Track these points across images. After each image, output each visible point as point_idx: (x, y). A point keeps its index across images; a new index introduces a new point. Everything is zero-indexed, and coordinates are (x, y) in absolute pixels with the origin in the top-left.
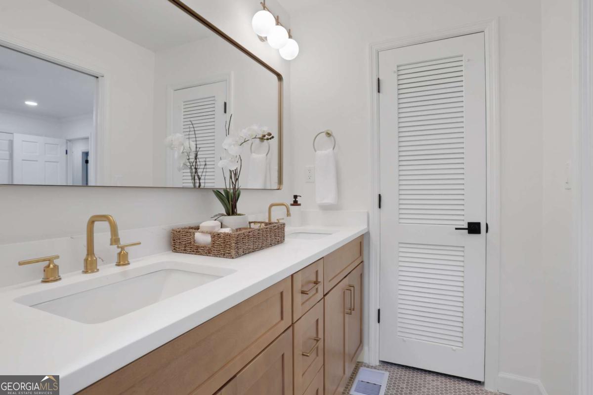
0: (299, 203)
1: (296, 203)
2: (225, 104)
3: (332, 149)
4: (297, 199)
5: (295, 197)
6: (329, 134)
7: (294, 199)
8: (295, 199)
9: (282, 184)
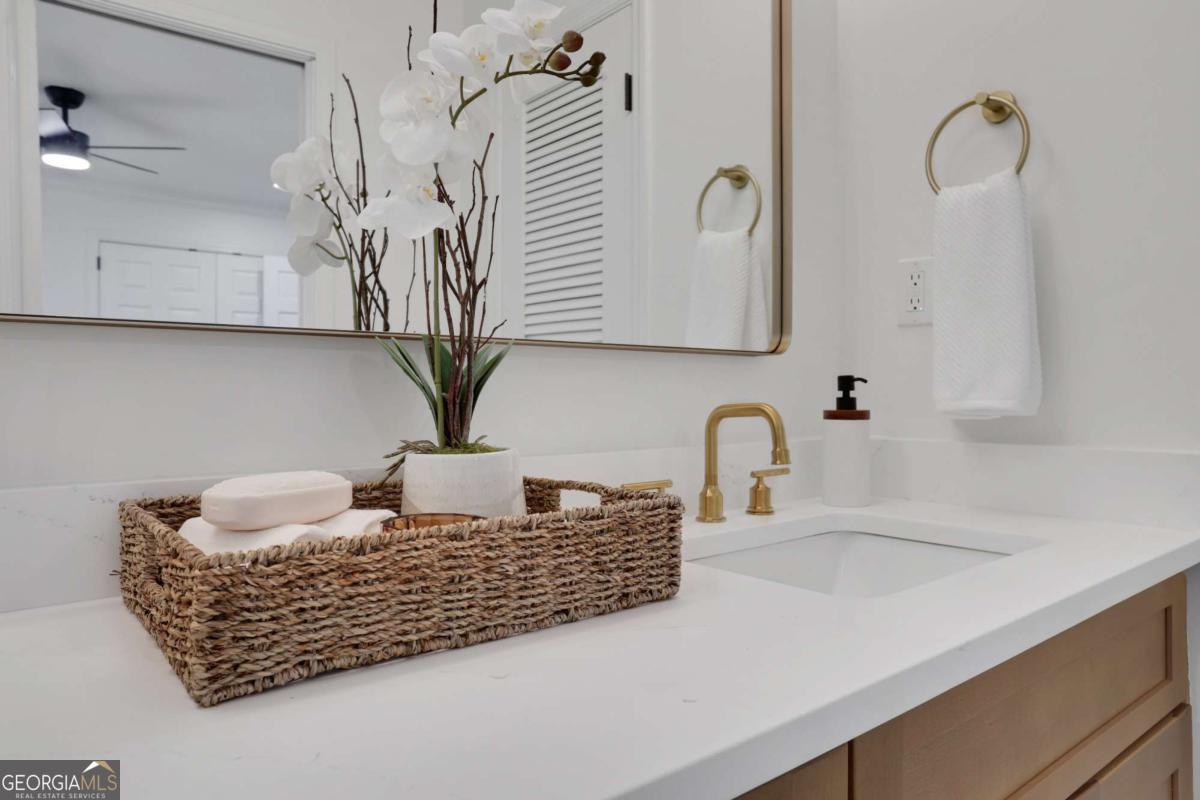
0: (860, 407)
1: (846, 408)
2: (629, 79)
3: (1012, 169)
4: (852, 394)
5: (846, 383)
6: (999, 111)
7: (840, 394)
8: (846, 394)
9: (790, 333)
